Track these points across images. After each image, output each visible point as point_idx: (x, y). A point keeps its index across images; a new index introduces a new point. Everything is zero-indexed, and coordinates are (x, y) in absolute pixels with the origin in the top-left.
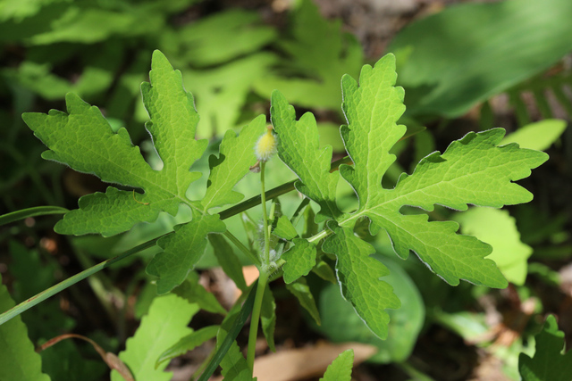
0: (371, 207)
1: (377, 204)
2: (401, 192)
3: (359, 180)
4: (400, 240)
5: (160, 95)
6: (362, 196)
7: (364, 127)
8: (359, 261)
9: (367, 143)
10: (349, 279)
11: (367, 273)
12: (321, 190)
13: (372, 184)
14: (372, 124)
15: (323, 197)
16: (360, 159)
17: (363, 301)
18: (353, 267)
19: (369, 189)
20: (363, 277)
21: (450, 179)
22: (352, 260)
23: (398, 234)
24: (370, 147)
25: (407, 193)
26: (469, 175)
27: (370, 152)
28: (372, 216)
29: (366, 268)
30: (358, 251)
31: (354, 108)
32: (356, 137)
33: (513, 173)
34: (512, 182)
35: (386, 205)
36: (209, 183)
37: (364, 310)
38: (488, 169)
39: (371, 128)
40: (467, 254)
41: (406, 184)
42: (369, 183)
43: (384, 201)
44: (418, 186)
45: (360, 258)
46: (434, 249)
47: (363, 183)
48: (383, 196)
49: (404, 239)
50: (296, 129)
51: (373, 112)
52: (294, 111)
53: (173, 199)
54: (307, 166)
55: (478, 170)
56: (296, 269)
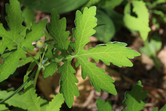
0: (79, 55)
1: (81, 54)
2: (90, 52)
3: (76, 46)
4: (85, 70)
5: (12, 7)
6: (76, 51)
7: (81, 28)
8: (70, 75)
9: (82, 33)
10: (64, 83)
11: (71, 80)
12: (63, 46)
13: (80, 47)
14: (84, 27)
15: (63, 48)
16: (78, 38)
17: (67, 92)
18: (67, 78)
19: (79, 49)
20: (69, 82)
21: (107, 52)
22: (67, 74)
23: (85, 68)
24: (82, 35)
25: (92, 53)
26: (113, 52)
27: (82, 36)
28: (78, 58)
29: (71, 78)
30: (70, 71)
31: (79, 21)
32: (78, 31)
33: (128, 55)
34: (127, 58)
35: (84, 55)
36: (25, 38)
37: (66, 95)
38: (120, 52)
39: (84, 28)
40: (106, 80)
41: (92, 50)
42: (79, 47)
43: (83, 54)
44: (96, 51)
45: (70, 74)
46: (96, 76)
47: (77, 47)
48: (84, 52)
49: (86, 70)
50: (59, 22)
51: (86, 23)
52: (59, 17)
53: (12, 42)
54: (60, 37)
55: (117, 51)
56: (49, 72)
